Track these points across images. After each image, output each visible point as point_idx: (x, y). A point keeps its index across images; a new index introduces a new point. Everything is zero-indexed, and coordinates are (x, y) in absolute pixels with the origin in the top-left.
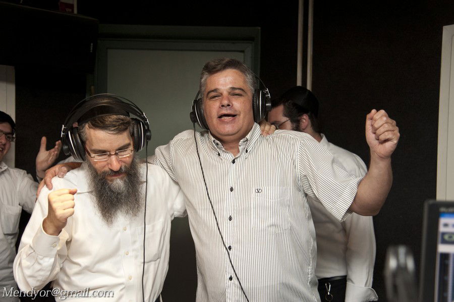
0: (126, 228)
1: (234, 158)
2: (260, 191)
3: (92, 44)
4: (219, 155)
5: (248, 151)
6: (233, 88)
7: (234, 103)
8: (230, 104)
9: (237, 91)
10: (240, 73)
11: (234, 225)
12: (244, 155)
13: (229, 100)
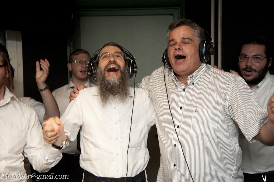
0: (117, 123)
1: (185, 87)
2: (198, 111)
3: (72, 15)
4: (176, 85)
5: (194, 84)
6: (184, 38)
7: (183, 47)
8: (181, 49)
9: (187, 41)
10: (190, 29)
11: (179, 131)
12: (191, 86)
13: (180, 46)
